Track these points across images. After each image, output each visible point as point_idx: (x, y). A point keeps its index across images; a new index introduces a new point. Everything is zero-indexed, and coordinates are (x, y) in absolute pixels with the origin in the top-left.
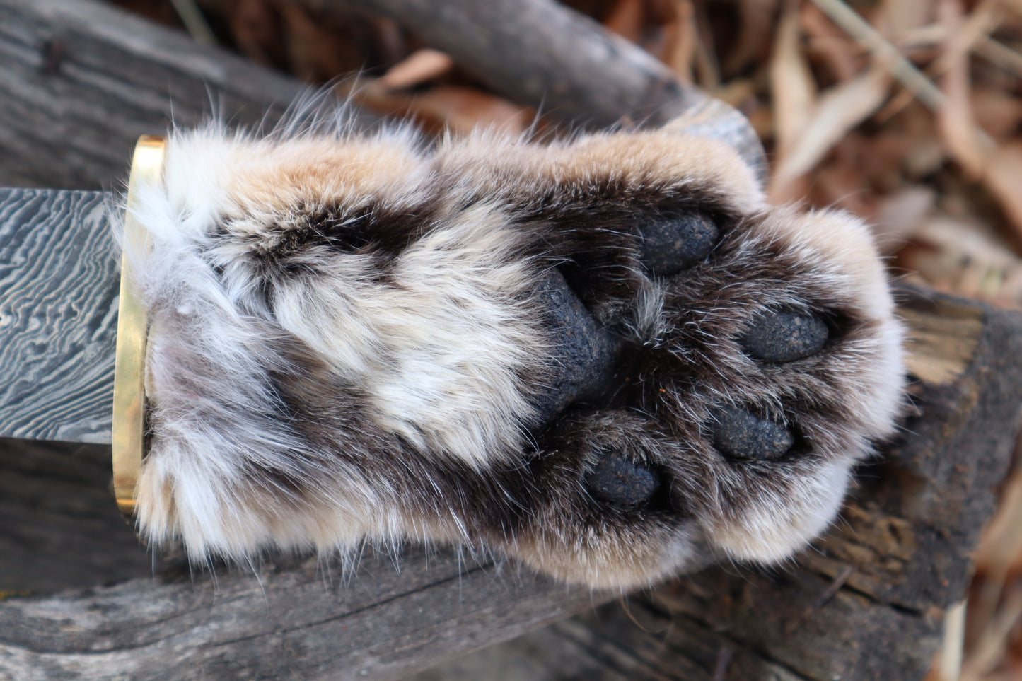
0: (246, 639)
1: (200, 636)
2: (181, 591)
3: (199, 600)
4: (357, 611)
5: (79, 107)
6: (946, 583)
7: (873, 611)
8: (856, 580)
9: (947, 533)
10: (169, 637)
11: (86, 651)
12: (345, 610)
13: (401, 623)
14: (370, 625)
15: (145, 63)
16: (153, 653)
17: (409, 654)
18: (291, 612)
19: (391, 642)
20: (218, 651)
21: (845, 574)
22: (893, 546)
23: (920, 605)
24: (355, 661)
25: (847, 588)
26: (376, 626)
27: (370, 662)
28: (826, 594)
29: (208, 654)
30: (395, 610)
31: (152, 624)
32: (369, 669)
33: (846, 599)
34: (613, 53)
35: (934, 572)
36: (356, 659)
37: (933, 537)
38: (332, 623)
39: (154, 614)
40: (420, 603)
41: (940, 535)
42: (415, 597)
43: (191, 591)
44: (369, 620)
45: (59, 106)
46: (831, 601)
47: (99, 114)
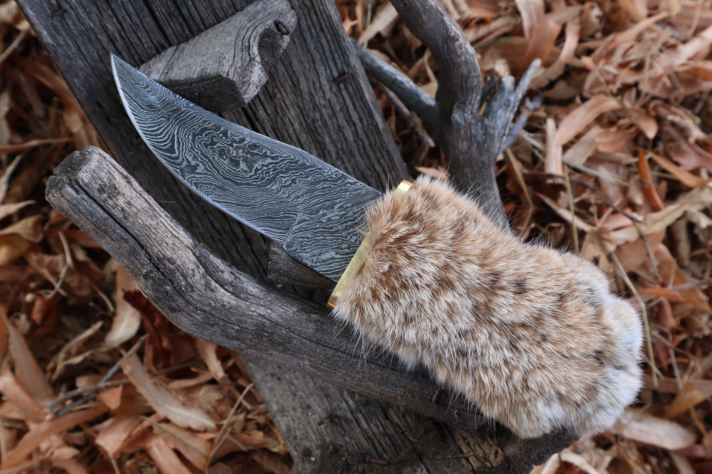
0: (277, 324)
1: (262, 311)
2: (265, 291)
4: (318, 343)
5: (334, 101)
8: (472, 459)
9: (512, 467)
10: (252, 303)
11: (222, 286)
12: (314, 339)
13: (328, 358)
14: (318, 351)
15: (365, 104)
17: (320, 370)
18: (297, 327)
19: (319, 362)
20: (264, 320)
21: (470, 454)
22: (492, 458)
24: (303, 359)
25: (467, 459)
26: (320, 353)
27: (307, 363)
29: (260, 319)
30: (330, 353)
31: (249, 294)
32: (304, 364)
36: (304, 358)
37: (507, 465)
38: (307, 341)
39: (252, 291)
40: (340, 357)
41: (509, 467)
42: (339, 354)
43: (269, 293)
45: (329, 95)
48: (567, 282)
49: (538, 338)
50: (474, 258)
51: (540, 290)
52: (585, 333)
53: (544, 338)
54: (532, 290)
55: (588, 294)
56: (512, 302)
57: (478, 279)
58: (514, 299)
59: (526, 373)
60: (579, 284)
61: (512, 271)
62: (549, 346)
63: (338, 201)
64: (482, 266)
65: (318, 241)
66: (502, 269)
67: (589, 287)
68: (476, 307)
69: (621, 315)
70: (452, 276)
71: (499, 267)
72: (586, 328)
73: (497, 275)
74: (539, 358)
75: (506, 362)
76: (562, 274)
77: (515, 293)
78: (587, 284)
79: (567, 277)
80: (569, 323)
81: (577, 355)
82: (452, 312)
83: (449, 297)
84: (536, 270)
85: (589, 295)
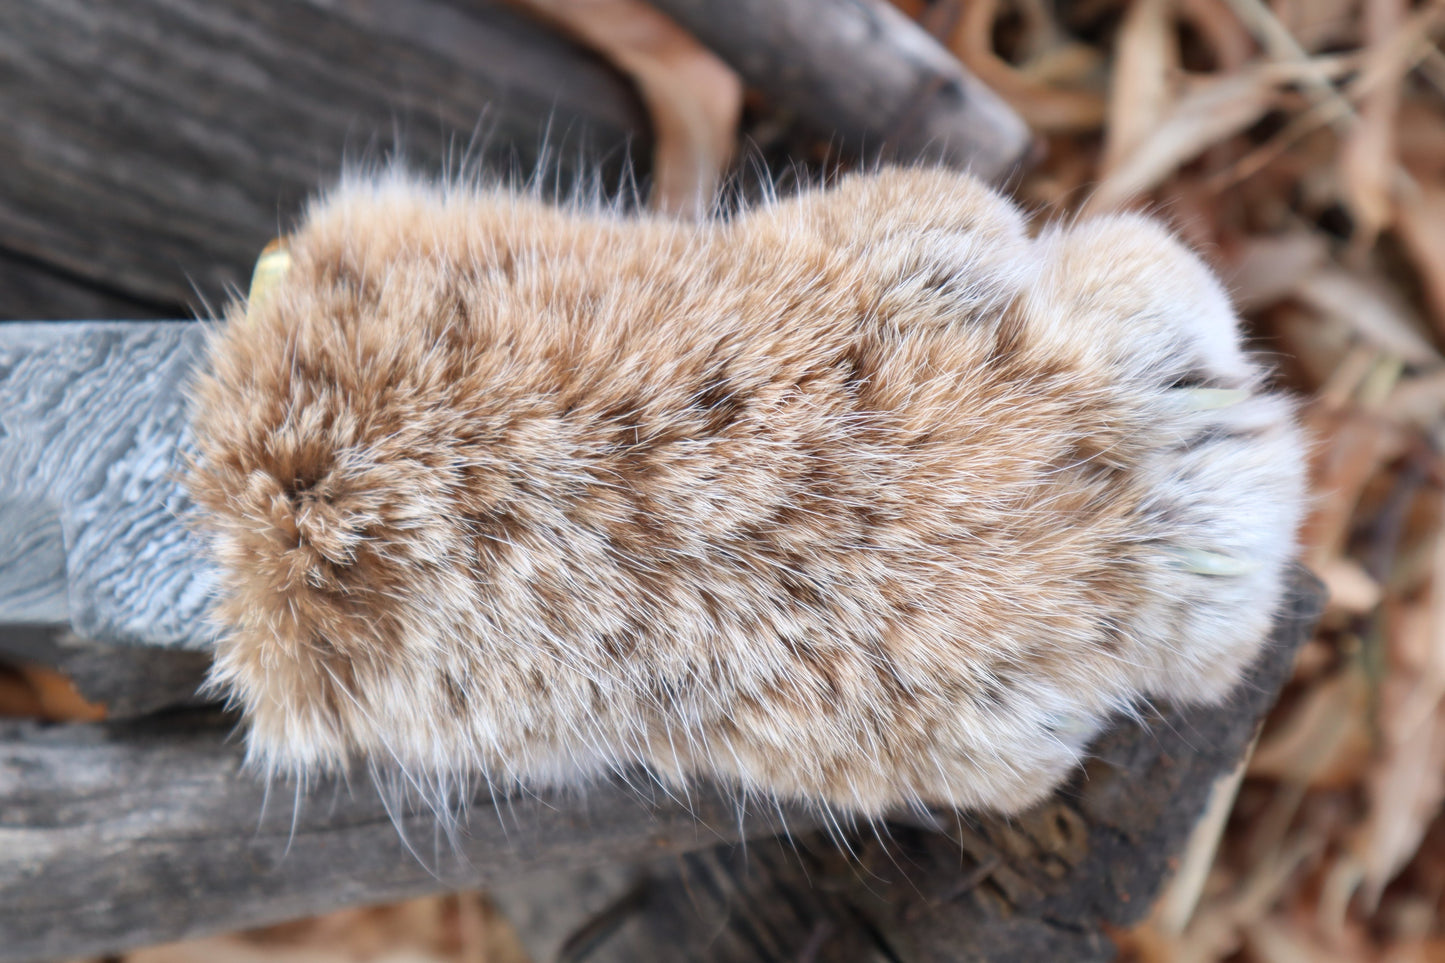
0: (195, 839)
1: (137, 825)
3: (145, 775)
4: (341, 826)
6: (1126, 898)
7: (1014, 924)
8: (1005, 876)
9: (1135, 838)
10: (99, 821)
12: (326, 822)
14: (355, 846)
16: (76, 838)
20: (157, 849)
21: (991, 865)
22: (1058, 843)
23: (1084, 921)
24: (333, 884)
25: (991, 884)
26: (360, 850)
27: (353, 886)
28: (961, 887)
29: (144, 851)
31: (80, 799)
33: (983, 899)
34: (875, 30)
35: (1110, 886)
37: (1115, 841)
41: (1124, 839)
44: (355, 839)
46: (965, 899)
47: (149, 33)
48: (852, 303)
49: (853, 530)
50: (533, 399)
51: (774, 379)
52: (980, 436)
53: (869, 517)
54: (754, 392)
55: (936, 300)
56: (707, 466)
57: (577, 455)
58: (714, 451)
59: (876, 649)
60: (887, 286)
61: (668, 369)
62: (894, 537)
63: (137, 415)
64: (568, 409)
65: (149, 564)
66: (634, 381)
67: (925, 277)
68: (615, 542)
69: (1094, 289)
70: (498, 493)
71: (624, 379)
72: (972, 420)
73: (627, 411)
74: (886, 587)
75: (801, 651)
76: (827, 283)
77: (713, 429)
78: (916, 267)
79: (844, 286)
80: (917, 432)
81: (992, 516)
82: (551, 601)
83: (522, 561)
84: (744, 319)
85: (940, 303)
